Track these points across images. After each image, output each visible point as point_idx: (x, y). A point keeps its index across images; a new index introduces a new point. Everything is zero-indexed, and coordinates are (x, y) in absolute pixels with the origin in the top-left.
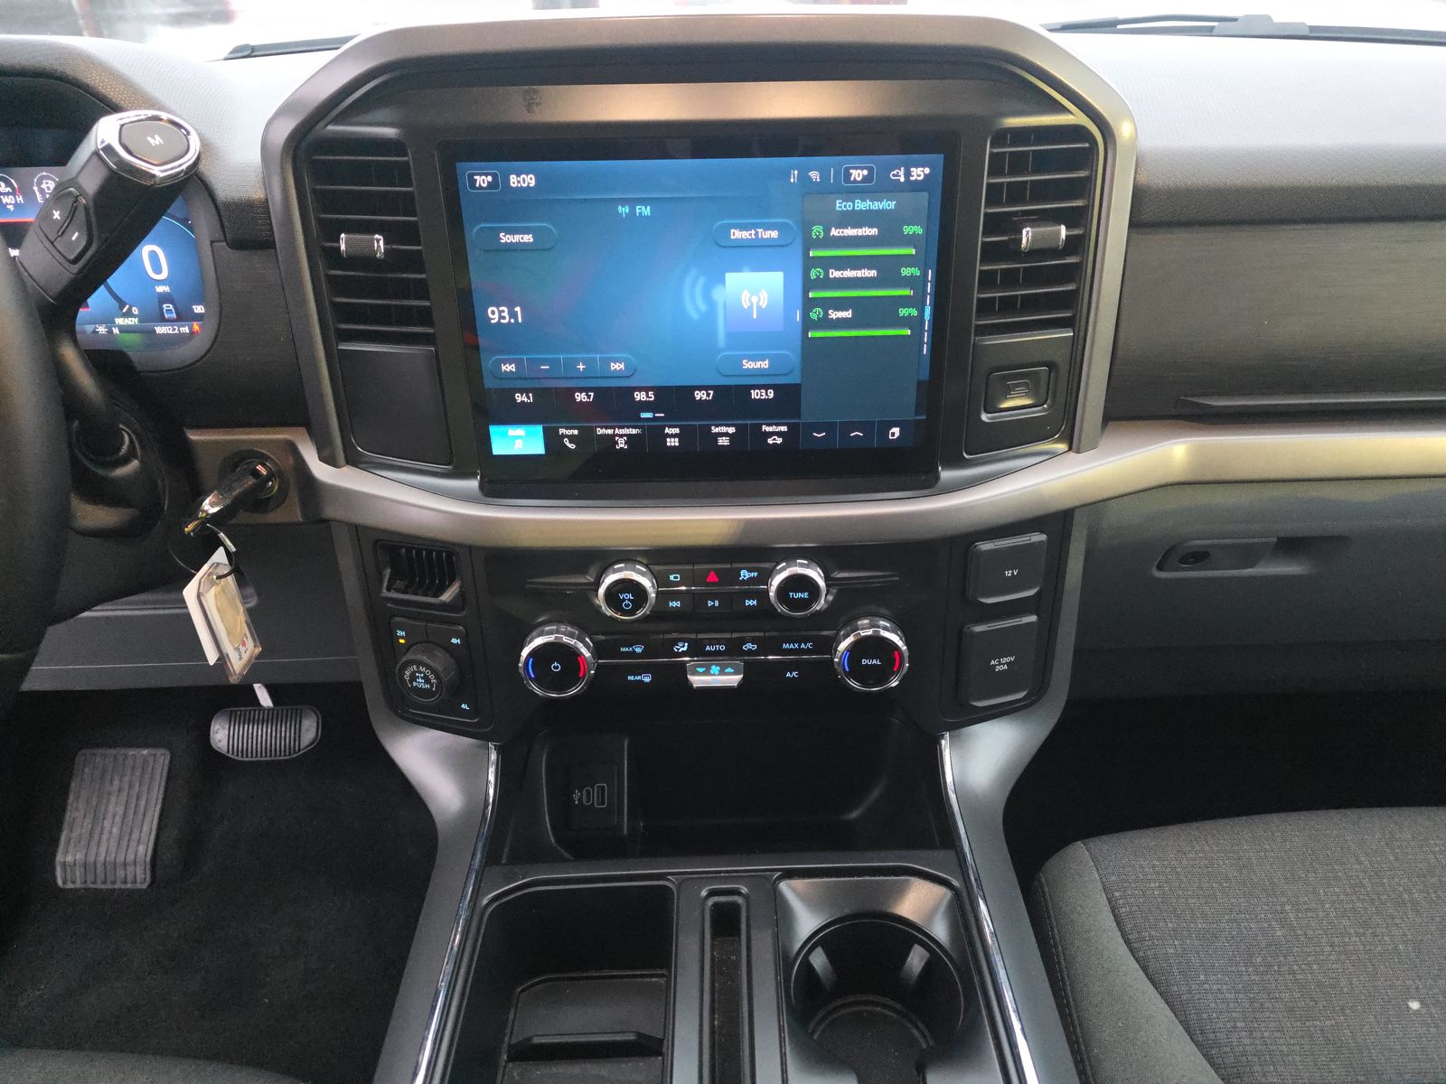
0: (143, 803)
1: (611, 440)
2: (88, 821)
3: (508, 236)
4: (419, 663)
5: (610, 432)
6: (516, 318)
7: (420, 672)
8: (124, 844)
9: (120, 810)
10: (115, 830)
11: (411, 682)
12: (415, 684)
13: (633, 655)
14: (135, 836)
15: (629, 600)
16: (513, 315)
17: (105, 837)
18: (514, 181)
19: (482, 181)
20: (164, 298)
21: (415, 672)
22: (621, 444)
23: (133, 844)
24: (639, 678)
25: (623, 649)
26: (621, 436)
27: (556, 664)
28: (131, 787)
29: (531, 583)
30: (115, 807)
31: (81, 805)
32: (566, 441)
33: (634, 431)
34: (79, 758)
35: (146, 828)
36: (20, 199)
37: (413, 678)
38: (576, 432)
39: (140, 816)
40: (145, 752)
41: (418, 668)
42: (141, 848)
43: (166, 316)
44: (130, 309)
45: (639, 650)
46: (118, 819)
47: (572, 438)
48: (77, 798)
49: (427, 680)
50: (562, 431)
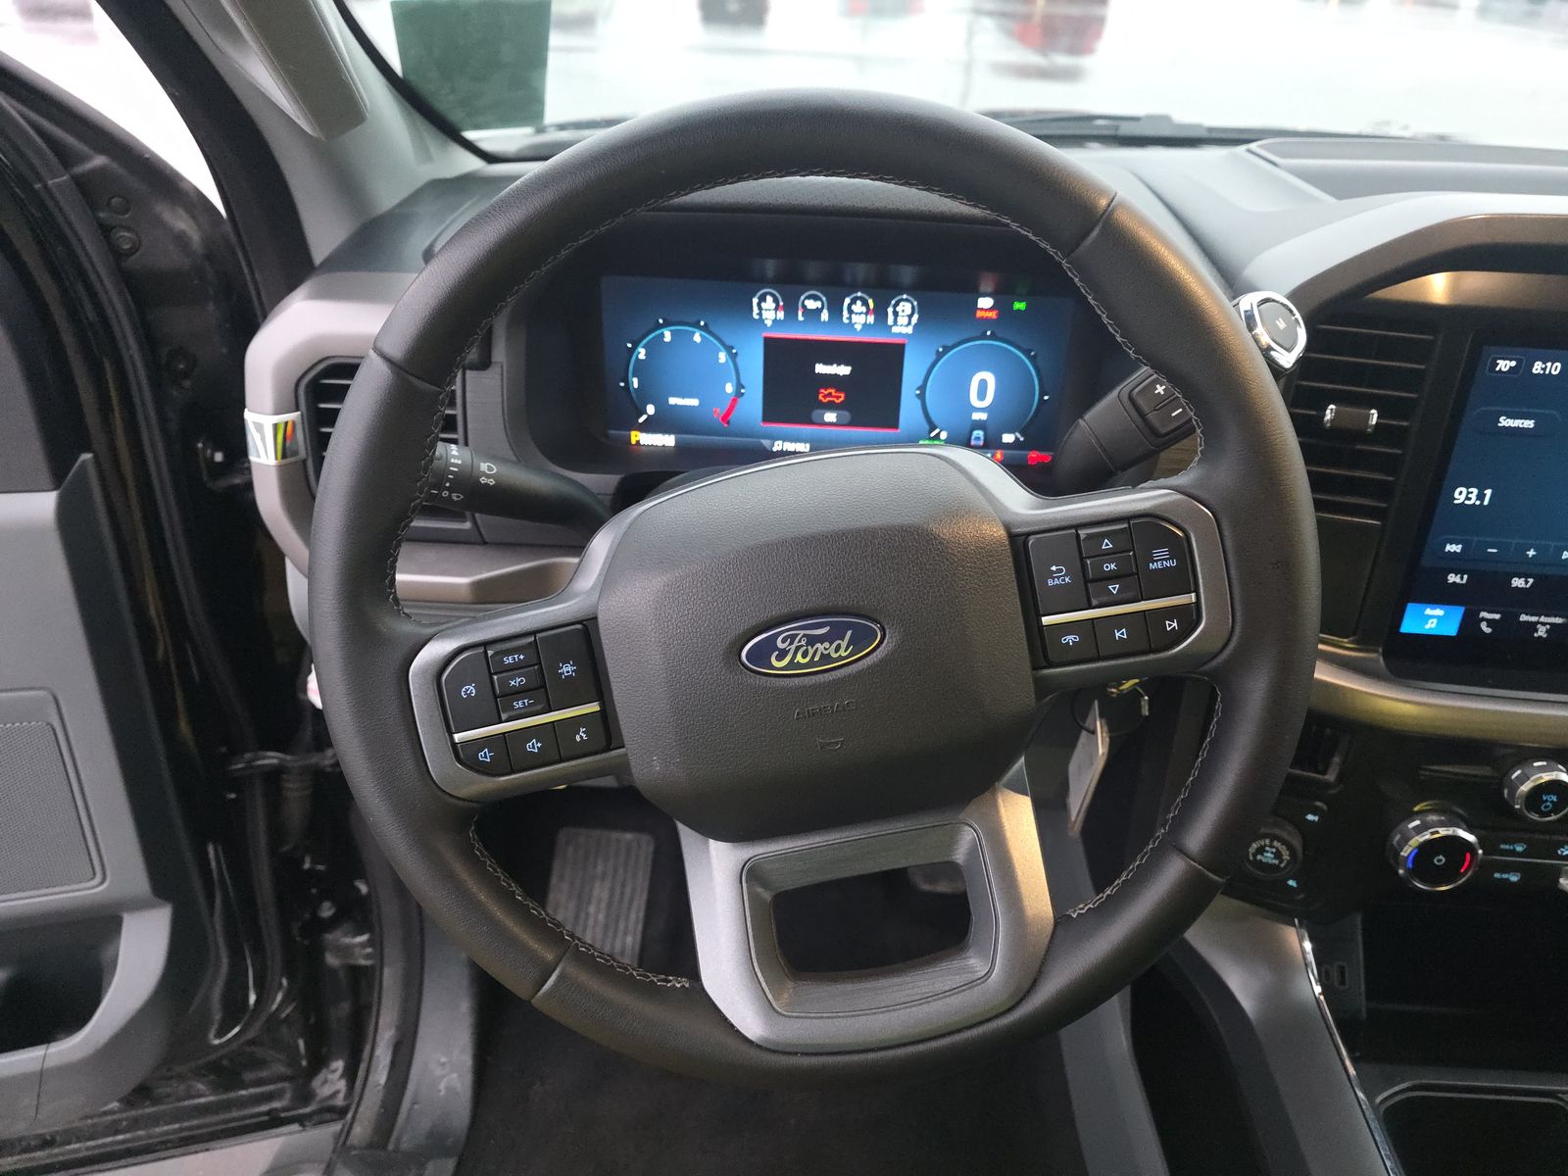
0: (628, 890)
1: (1533, 626)
2: (572, 905)
3: (1509, 420)
4: (1273, 838)
5: (1534, 619)
6: (1482, 500)
7: (1271, 846)
8: (610, 934)
9: (605, 895)
10: (601, 917)
11: (1255, 855)
12: (1259, 857)
13: (1513, 853)
14: (622, 926)
15: (1552, 802)
16: (1481, 497)
17: (591, 922)
18: (1538, 368)
19: (1504, 365)
20: (979, 425)
21: (1265, 845)
22: (1542, 632)
23: (620, 934)
24: (1505, 876)
25: (1503, 846)
26: (1544, 624)
27: (1441, 857)
28: (615, 871)
29: (1426, 770)
30: (600, 891)
31: (565, 886)
32: (1484, 626)
33: (1558, 620)
34: (563, 836)
35: (633, 916)
36: (871, 319)
37: (1261, 850)
38: (1497, 616)
39: (625, 904)
40: (629, 836)
41: (1272, 841)
42: (629, 940)
43: (973, 443)
44: (938, 434)
45: (1519, 849)
46: (603, 905)
47: (1490, 622)
48: (561, 878)
49: (1278, 855)
50: (1484, 614)
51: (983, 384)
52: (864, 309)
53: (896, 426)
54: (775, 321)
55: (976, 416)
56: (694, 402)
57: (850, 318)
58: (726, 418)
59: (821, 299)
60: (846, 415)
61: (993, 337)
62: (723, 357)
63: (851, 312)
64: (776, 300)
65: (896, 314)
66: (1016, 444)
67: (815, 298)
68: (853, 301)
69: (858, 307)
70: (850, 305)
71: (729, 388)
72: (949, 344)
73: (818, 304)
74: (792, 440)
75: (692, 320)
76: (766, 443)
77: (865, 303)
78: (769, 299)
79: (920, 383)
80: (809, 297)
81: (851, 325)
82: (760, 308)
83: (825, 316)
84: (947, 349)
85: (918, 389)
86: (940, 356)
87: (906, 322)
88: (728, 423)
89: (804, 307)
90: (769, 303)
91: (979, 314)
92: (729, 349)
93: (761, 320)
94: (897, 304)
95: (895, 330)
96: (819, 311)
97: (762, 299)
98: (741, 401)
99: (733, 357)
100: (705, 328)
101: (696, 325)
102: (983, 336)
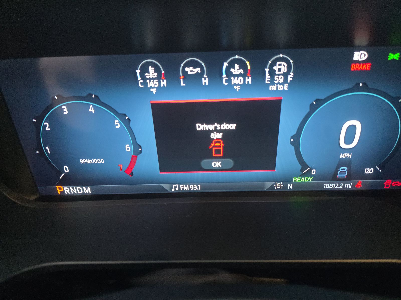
51: (352, 130)
52: (241, 71)
53: (273, 168)
54: (159, 88)
55: (343, 156)
56: (101, 161)
57: (229, 81)
58: (129, 171)
59: (199, 66)
60: (230, 162)
61: (366, 88)
62: (117, 123)
63: (229, 75)
64: (157, 70)
65: (272, 73)
66: (376, 176)
67: (195, 65)
68: (231, 65)
69: (236, 70)
70: (228, 69)
71: (128, 148)
72: (322, 97)
73: (198, 70)
74: (186, 184)
75: (85, 95)
76: (166, 186)
77: (243, 66)
78: (151, 69)
79: (294, 132)
80: (187, 65)
81: (231, 86)
82: (144, 78)
83: (205, 81)
84: (319, 102)
85: (292, 138)
86: (313, 108)
87: (282, 81)
88: (132, 174)
89: (185, 73)
90: (151, 73)
91: (353, 67)
92: (122, 117)
93: (147, 89)
94: (274, 64)
95: (273, 88)
96: (199, 76)
97: (145, 70)
98: (139, 157)
99: (127, 122)
100: (97, 100)
101: (88, 98)
102: (356, 88)
